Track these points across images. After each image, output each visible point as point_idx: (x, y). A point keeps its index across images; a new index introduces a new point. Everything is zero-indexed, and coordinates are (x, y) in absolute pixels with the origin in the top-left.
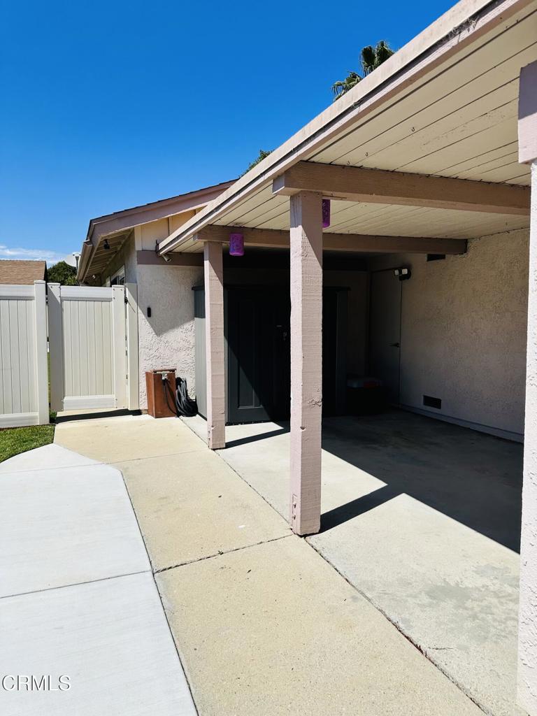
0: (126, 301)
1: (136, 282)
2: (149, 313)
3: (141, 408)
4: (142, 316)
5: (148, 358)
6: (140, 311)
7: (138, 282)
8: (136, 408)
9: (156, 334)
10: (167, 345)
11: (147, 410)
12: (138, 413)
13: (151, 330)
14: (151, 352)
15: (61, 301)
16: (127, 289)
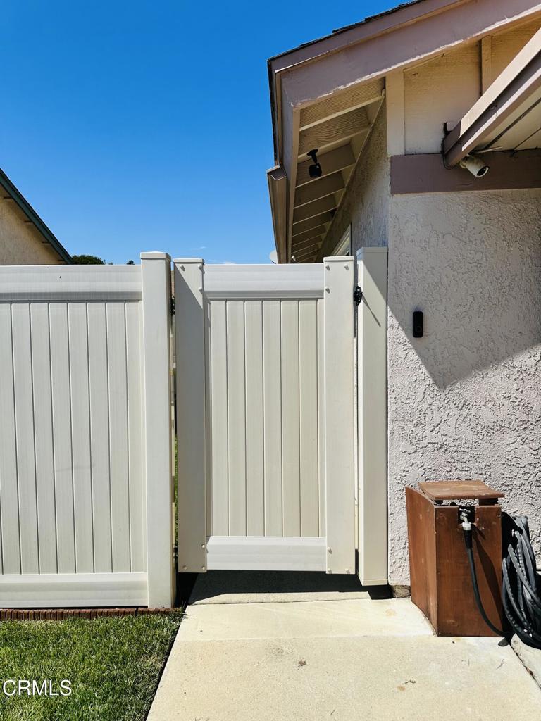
0: (358, 296)
1: (385, 244)
2: (417, 326)
3: (392, 582)
4: (399, 334)
5: (412, 449)
6: (393, 321)
7: (390, 244)
8: (379, 581)
9: (436, 383)
10: (464, 412)
11: (409, 588)
12: (383, 592)
13: (423, 372)
14: (420, 430)
15: (206, 301)
16: (361, 264)
